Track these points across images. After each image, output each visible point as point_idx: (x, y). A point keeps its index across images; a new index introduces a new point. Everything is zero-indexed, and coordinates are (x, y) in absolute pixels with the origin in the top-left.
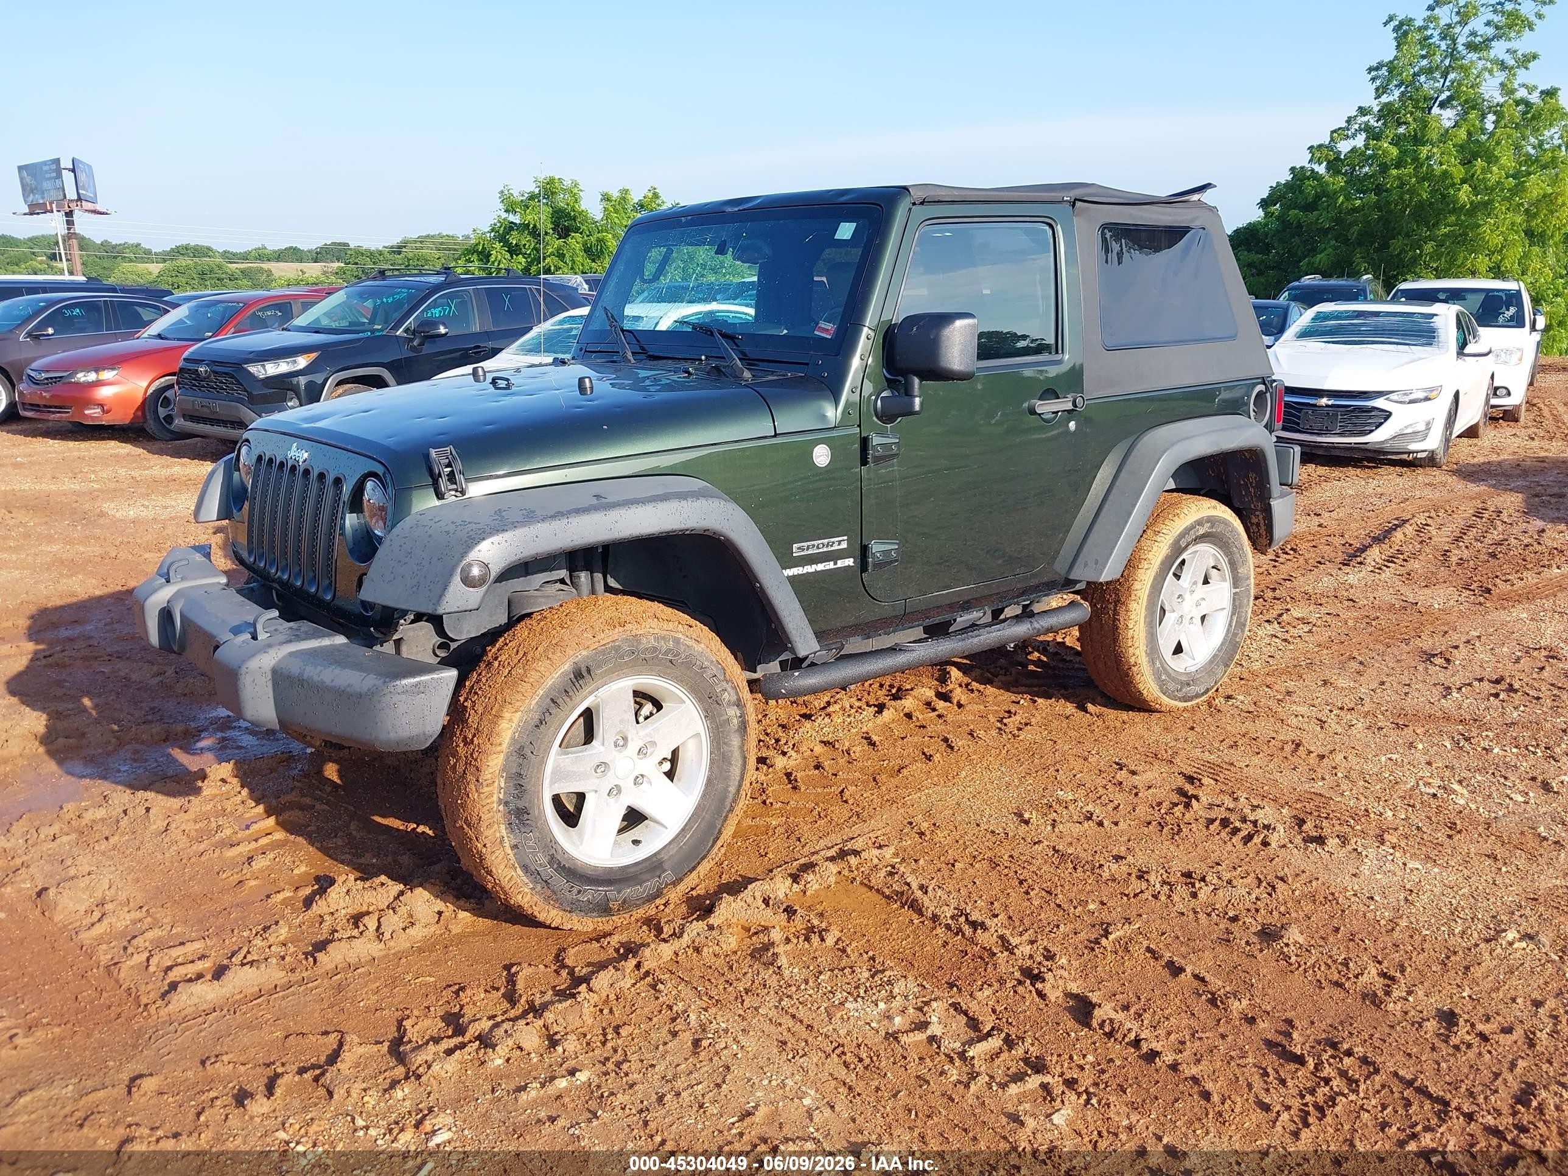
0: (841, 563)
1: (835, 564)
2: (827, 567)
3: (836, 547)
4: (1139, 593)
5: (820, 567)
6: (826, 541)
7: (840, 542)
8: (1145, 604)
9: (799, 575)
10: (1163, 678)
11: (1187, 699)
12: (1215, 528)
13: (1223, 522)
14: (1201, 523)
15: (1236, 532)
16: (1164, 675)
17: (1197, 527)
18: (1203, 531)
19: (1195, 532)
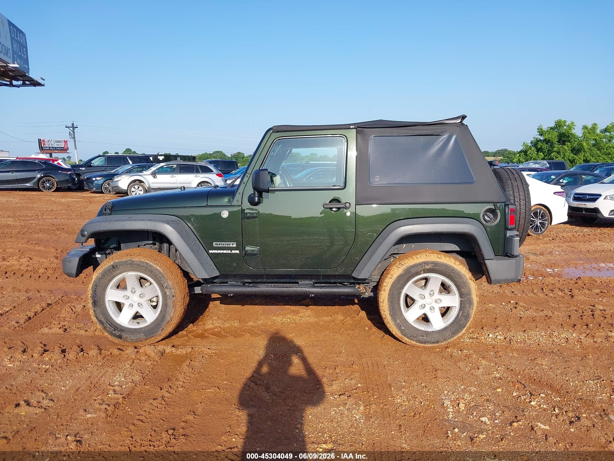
0: (233, 252)
1: (231, 251)
2: (228, 252)
3: (231, 246)
4: (386, 288)
5: (225, 252)
6: (227, 243)
7: (233, 244)
8: (388, 293)
9: (216, 253)
10: (403, 328)
11: (421, 343)
12: (438, 267)
13: (444, 265)
14: (426, 263)
15: (455, 271)
16: (403, 327)
17: (424, 264)
18: (427, 267)
19: (422, 267)
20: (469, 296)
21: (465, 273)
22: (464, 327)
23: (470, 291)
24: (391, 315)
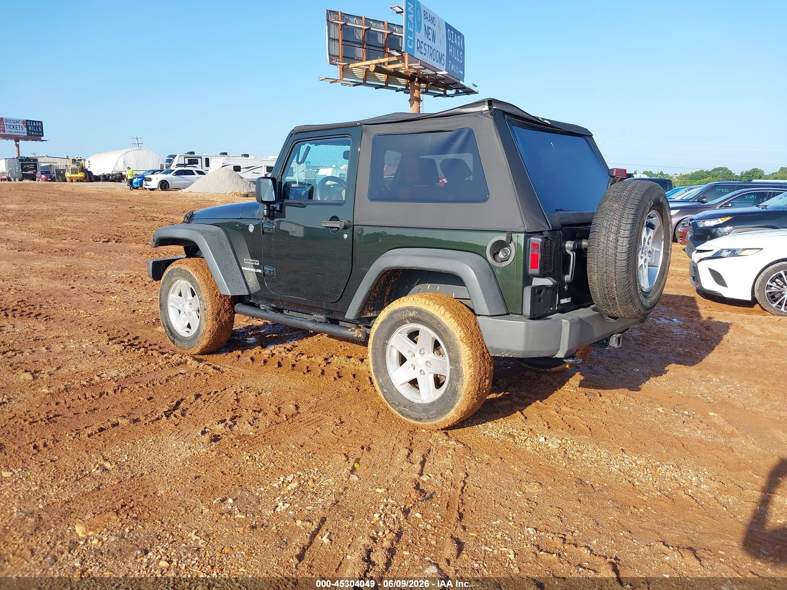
0: (257, 271)
2: (254, 271)
3: (256, 264)
5: (252, 270)
6: (253, 261)
7: (257, 262)
8: (372, 341)
10: (385, 391)
11: (403, 415)
12: (422, 317)
13: (429, 315)
14: (410, 309)
15: (442, 326)
16: (386, 389)
17: (407, 311)
18: (411, 314)
19: (405, 313)
20: (457, 365)
21: (455, 331)
22: (452, 407)
23: (458, 357)
24: (374, 372)
